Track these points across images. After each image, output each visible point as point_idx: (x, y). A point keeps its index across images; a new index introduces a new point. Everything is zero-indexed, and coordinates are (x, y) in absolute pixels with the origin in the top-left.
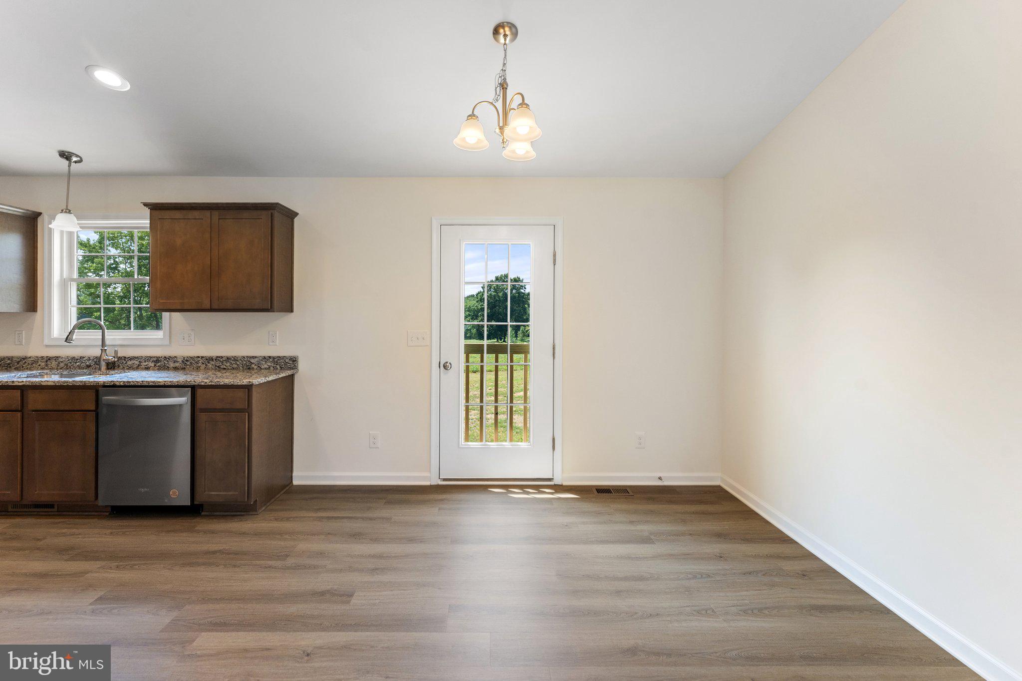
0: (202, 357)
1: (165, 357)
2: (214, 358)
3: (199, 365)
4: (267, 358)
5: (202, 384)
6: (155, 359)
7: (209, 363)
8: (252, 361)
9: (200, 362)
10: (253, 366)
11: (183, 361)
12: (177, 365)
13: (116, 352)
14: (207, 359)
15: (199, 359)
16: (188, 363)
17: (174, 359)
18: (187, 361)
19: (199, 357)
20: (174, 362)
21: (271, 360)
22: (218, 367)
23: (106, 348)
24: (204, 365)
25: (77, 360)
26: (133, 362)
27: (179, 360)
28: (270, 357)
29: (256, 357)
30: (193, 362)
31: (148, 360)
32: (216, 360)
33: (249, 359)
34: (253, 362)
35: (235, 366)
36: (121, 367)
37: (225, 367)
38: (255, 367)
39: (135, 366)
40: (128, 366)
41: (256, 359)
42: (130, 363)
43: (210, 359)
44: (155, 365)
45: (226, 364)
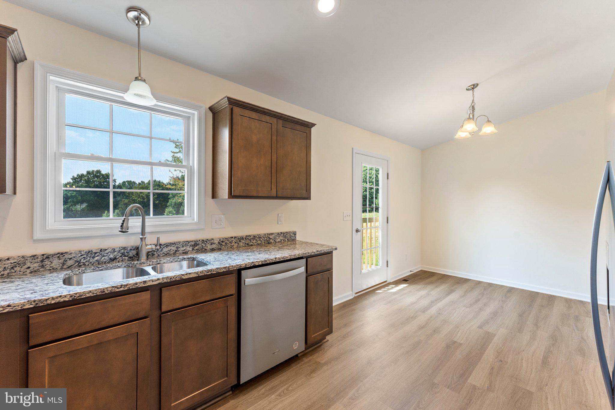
0: (235, 237)
1: (203, 241)
2: (244, 237)
3: (233, 244)
4: (280, 234)
5: (313, 254)
6: (193, 243)
7: (240, 241)
8: (271, 237)
9: (233, 241)
10: (271, 240)
11: (219, 242)
12: (214, 246)
13: (158, 239)
14: (239, 239)
15: (233, 239)
16: (224, 244)
17: (210, 241)
18: (222, 242)
19: (232, 238)
20: (211, 244)
21: (282, 235)
22: (247, 244)
23: (145, 236)
24: (237, 244)
26: (169, 248)
27: (215, 242)
28: (281, 233)
29: (273, 234)
30: (228, 242)
31: (187, 245)
32: (245, 238)
33: (268, 236)
34: (271, 238)
35: (259, 242)
36: (156, 255)
37: (252, 244)
38: (273, 241)
39: (172, 252)
40: (163, 253)
41: (273, 235)
42: (165, 250)
43: (241, 239)
44: (193, 249)
45: (253, 241)
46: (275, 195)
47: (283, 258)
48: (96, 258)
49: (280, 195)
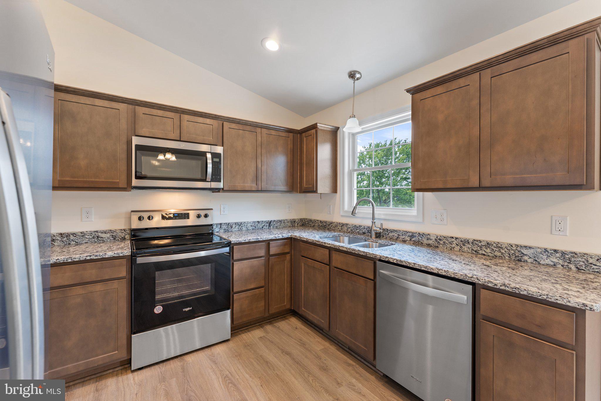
0: (456, 238)
1: (419, 234)
2: (470, 241)
3: (453, 246)
4: (550, 252)
5: (490, 285)
6: (411, 234)
7: (464, 245)
8: (525, 251)
9: (454, 242)
10: (526, 258)
11: (436, 239)
12: (430, 242)
13: (382, 224)
14: (461, 241)
15: (454, 240)
16: (441, 242)
17: (427, 236)
18: (440, 240)
19: (453, 238)
20: (428, 239)
21: (558, 255)
22: (476, 251)
24: (459, 247)
25: (358, 227)
26: (393, 234)
27: (432, 238)
28: (556, 251)
29: (530, 248)
30: (447, 241)
31: (405, 235)
32: (472, 243)
33: (519, 249)
34: (525, 253)
35: (499, 254)
36: (385, 237)
37: (484, 252)
38: (530, 260)
39: (395, 238)
40: (389, 237)
41: (532, 251)
42: (391, 234)
43: (466, 242)
44: (410, 240)
45: (485, 250)
46: (477, 184)
47: (426, 267)
48: (358, 230)
49: (486, 183)
